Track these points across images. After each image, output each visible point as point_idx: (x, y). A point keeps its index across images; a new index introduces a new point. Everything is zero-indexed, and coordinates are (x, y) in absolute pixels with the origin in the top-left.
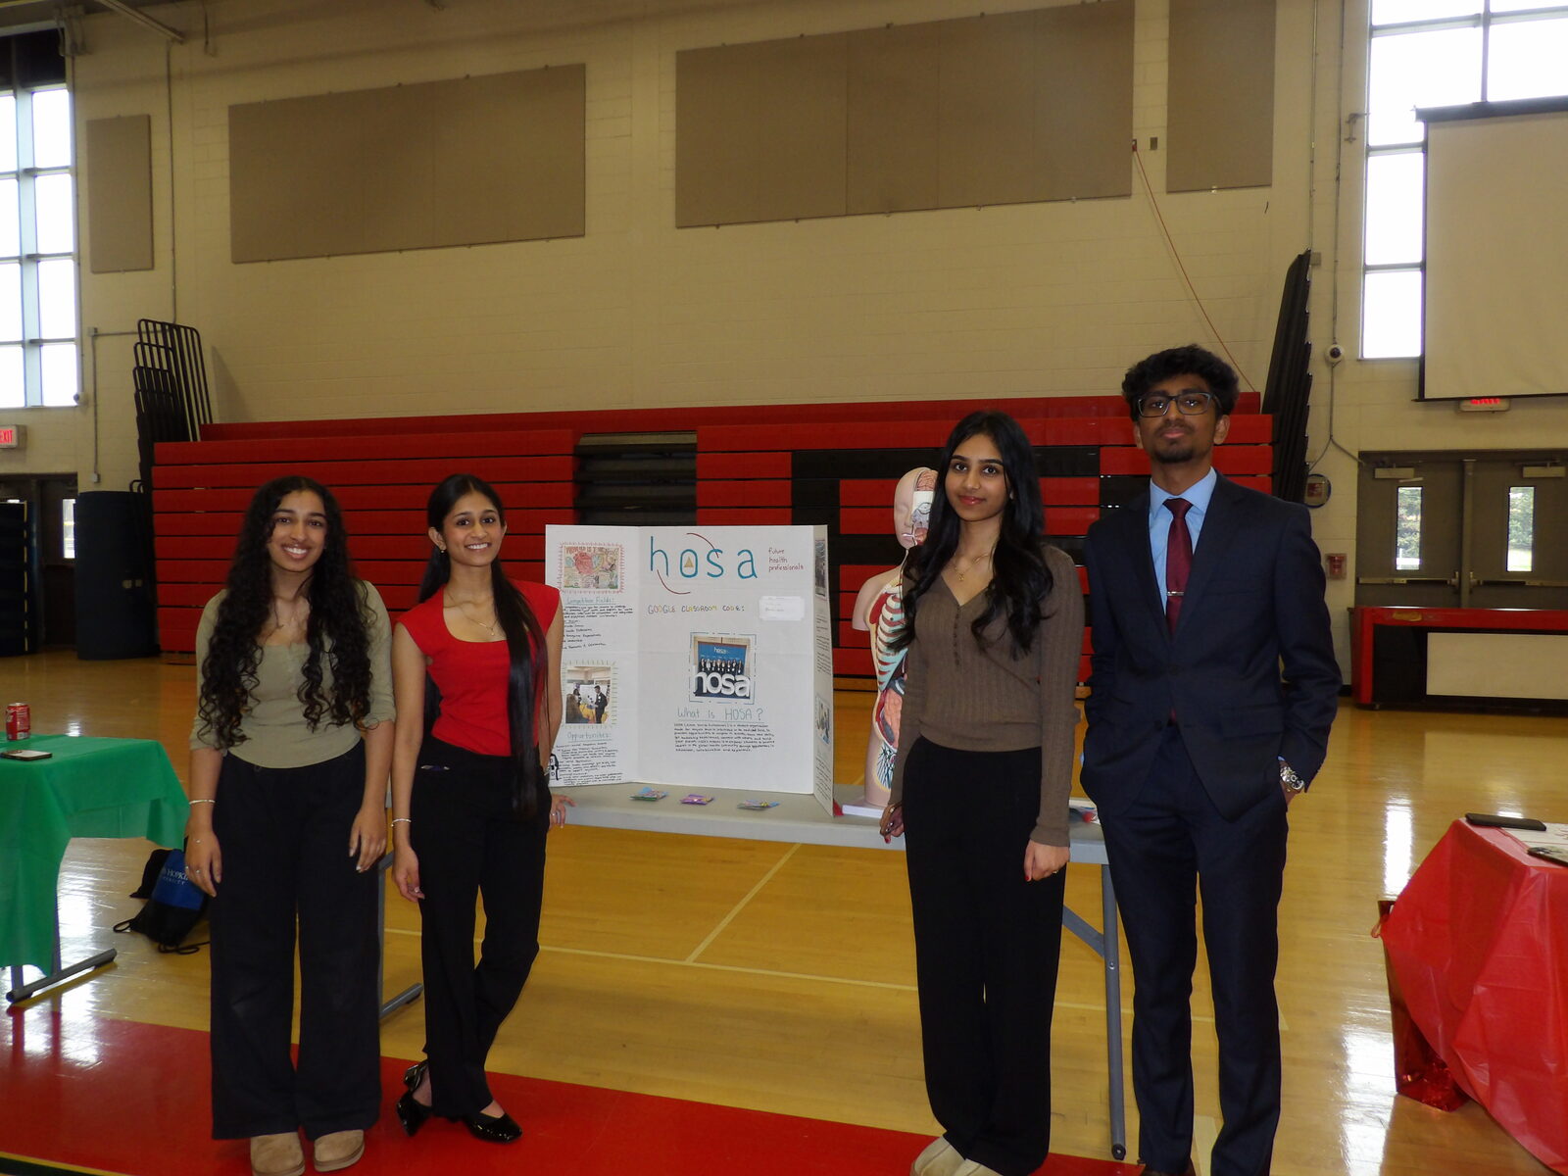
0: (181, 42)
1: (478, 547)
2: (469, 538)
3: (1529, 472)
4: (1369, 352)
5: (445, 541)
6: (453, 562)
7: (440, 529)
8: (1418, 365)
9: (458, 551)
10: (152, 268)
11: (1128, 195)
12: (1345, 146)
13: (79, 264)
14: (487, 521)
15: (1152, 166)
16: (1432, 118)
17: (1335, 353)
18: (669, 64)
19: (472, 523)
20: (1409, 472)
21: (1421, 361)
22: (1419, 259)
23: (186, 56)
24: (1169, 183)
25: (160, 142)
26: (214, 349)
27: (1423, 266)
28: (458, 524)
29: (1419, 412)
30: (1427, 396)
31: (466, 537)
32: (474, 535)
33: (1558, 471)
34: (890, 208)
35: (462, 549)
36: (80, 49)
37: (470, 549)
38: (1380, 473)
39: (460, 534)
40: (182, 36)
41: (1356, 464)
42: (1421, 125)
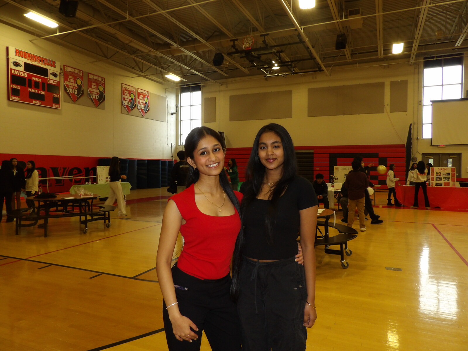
0: (221, 86)
1: (213, 165)
2: (208, 161)
3: (451, 156)
4: (424, 138)
5: (196, 163)
6: (200, 173)
7: (192, 158)
8: (431, 140)
9: (202, 169)
10: (215, 122)
11: (384, 113)
12: (419, 106)
13: (202, 121)
14: (216, 150)
15: (387, 108)
16: (433, 102)
17: (418, 138)
18: (307, 90)
19: (208, 153)
20: (431, 156)
21: (431, 139)
22: (431, 123)
23: (223, 88)
24: (390, 111)
25: (217, 101)
26: (226, 135)
27: (432, 124)
28: (201, 154)
29: (431, 147)
30: (433, 145)
31: (206, 161)
32: (210, 160)
33: (456, 156)
34: (344, 114)
35: (205, 167)
36: (204, 86)
37: (209, 167)
38: (426, 156)
39: (203, 160)
40: (222, 84)
41: (421, 155)
42: (431, 103)
